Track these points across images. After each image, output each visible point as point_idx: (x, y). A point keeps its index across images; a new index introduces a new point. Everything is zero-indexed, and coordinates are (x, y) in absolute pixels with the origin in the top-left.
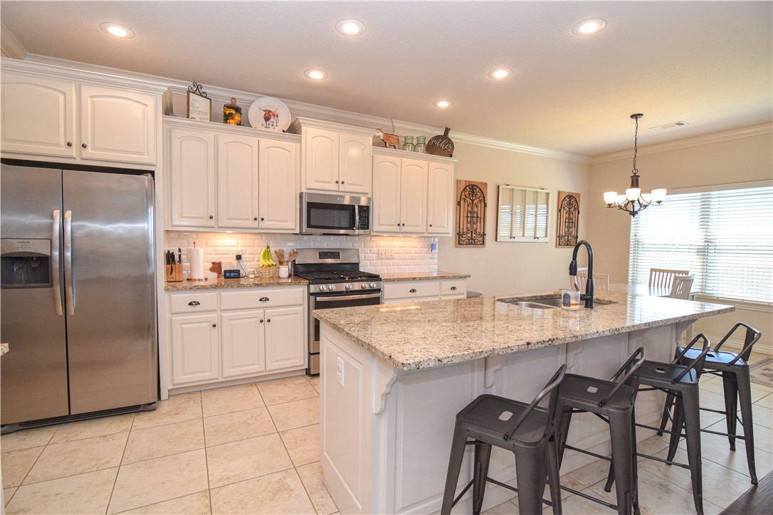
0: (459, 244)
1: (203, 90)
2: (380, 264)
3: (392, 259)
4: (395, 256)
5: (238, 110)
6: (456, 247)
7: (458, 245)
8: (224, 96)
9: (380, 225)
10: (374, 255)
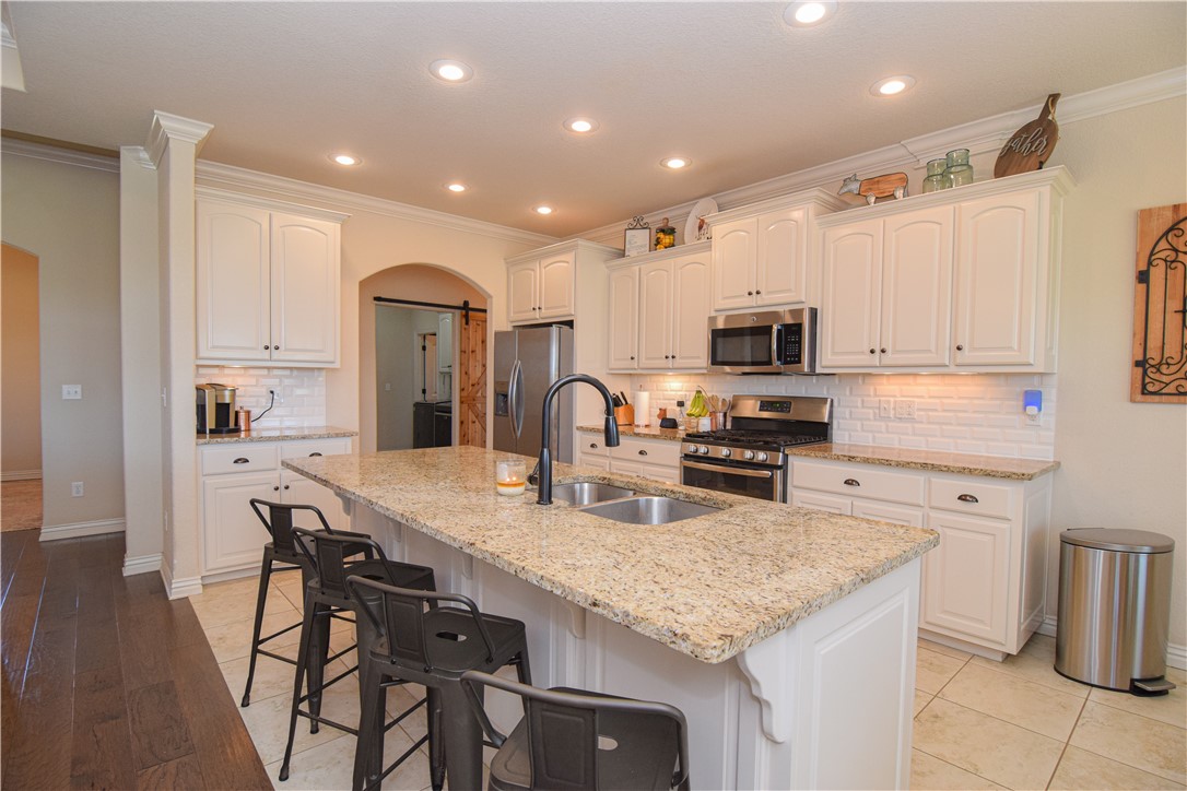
0: (1144, 391)
1: (645, 221)
2: (884, 430)
3: (913, 420)
4: (916, 415)
5: (671, 231)
6: (1133, 401)
7: (1139, 397)
8: (655, 220)
9: (834, 353)
10: (871, 411)
